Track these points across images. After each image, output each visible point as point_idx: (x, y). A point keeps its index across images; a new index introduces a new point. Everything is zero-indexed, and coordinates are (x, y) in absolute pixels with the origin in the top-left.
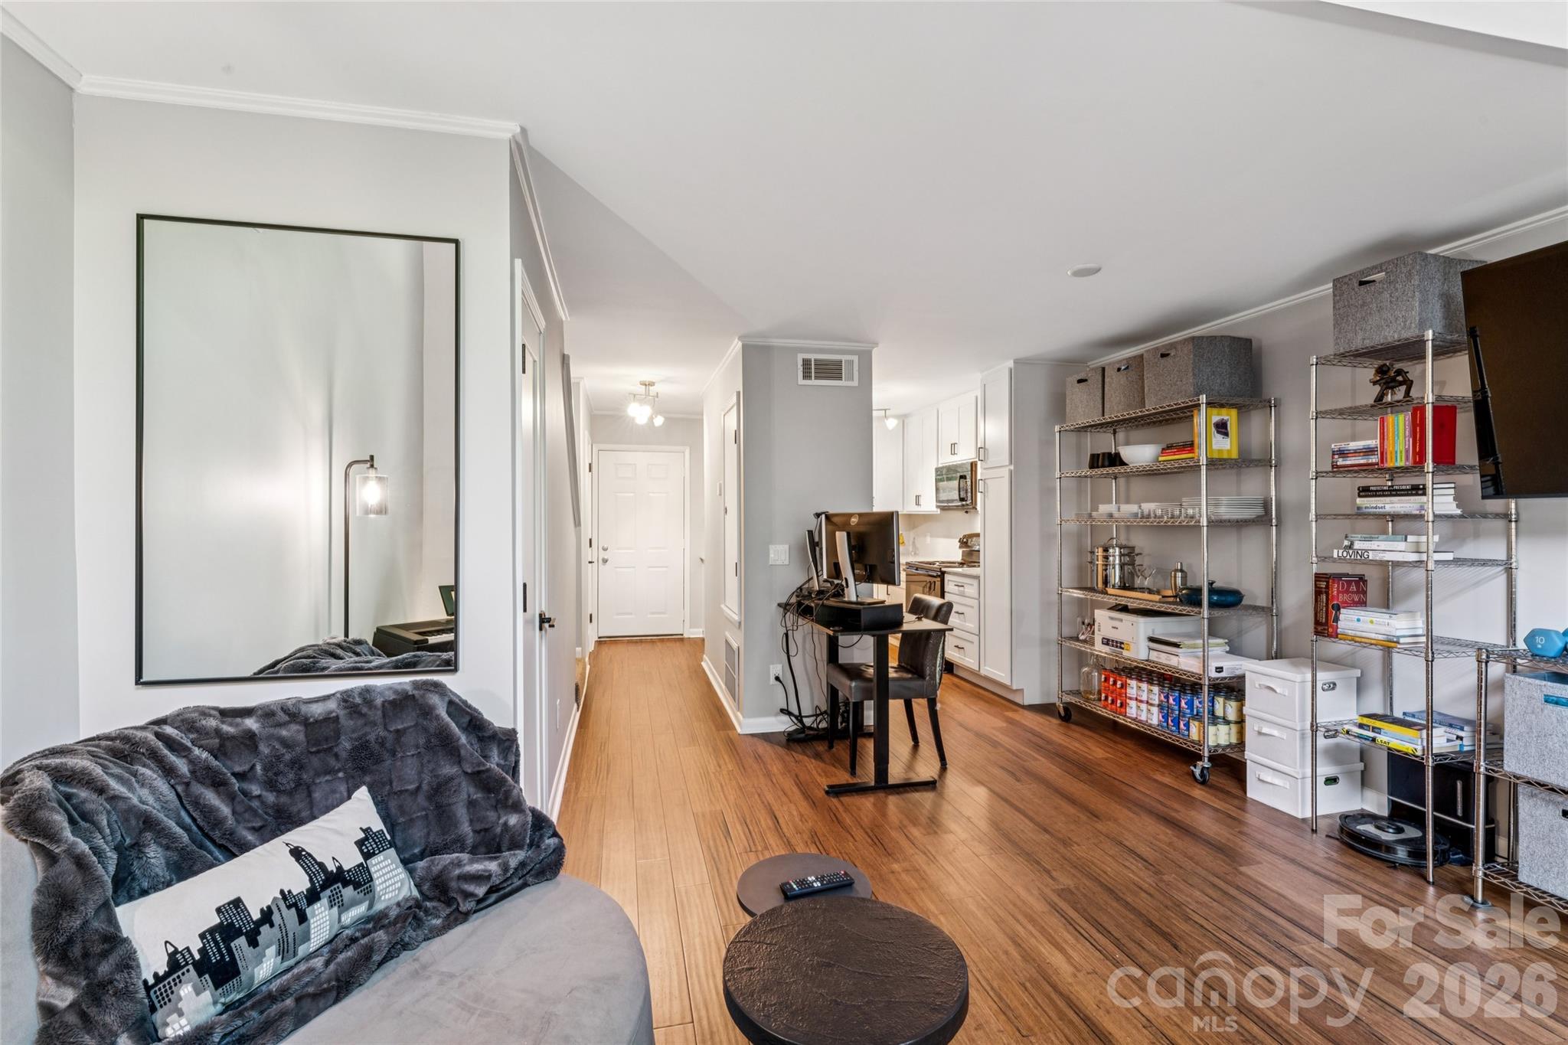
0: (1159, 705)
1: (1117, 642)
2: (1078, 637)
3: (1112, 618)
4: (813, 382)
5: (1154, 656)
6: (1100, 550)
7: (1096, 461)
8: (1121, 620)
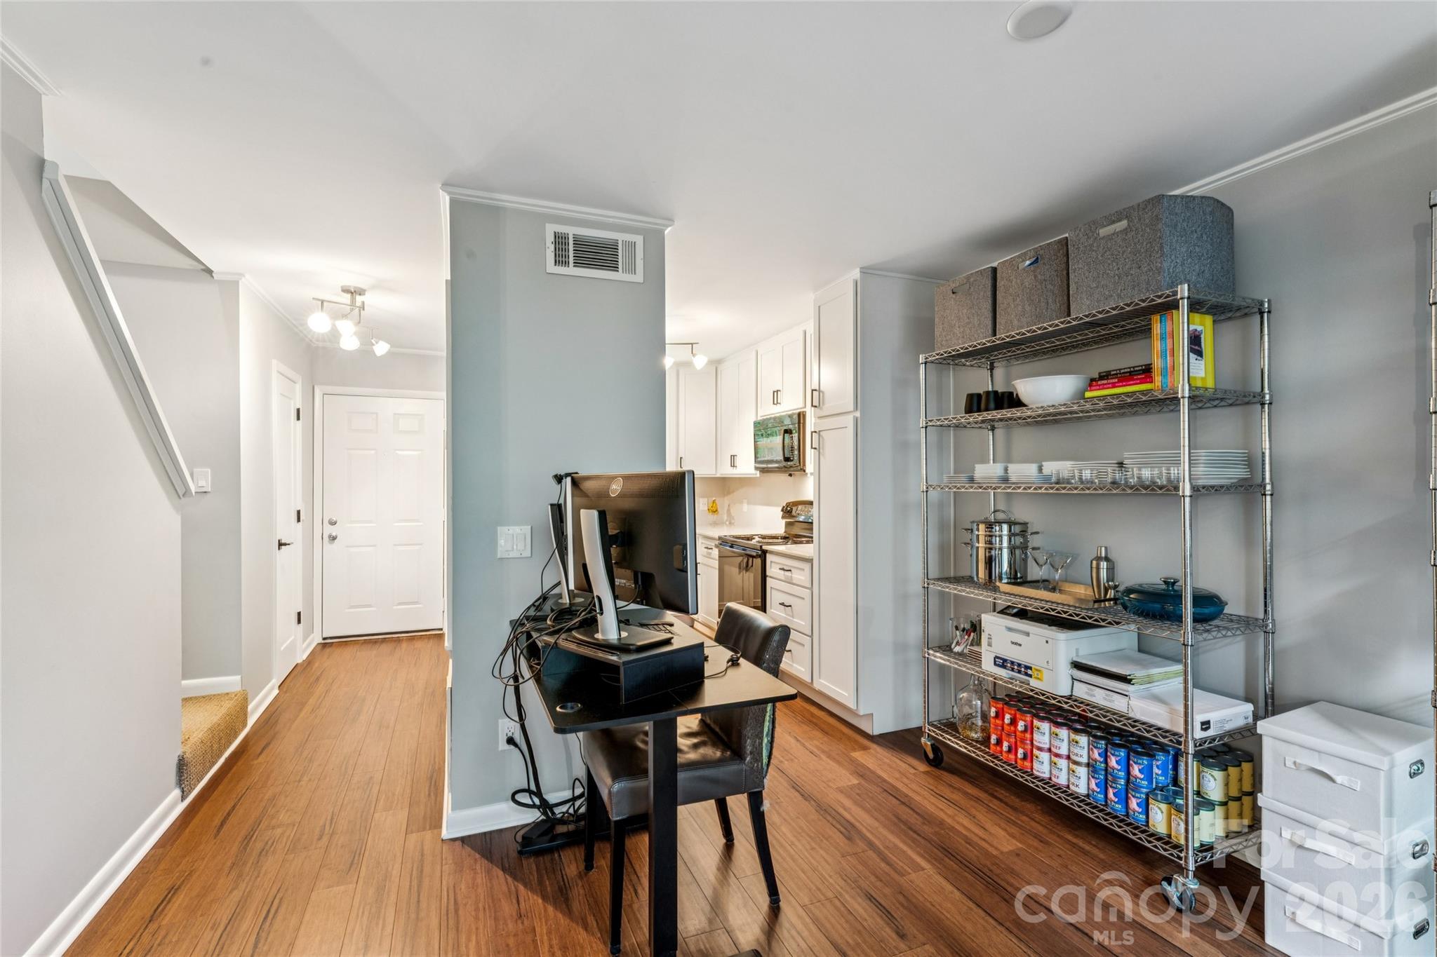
0: (1088, 765)
1: (1019, 665)
2: (949, 646)
3: (1010, 629)
4: (571, 270)
5: (1081, 691)
6: (982, 527)
7: (975, 403)
8: (1028, 634)
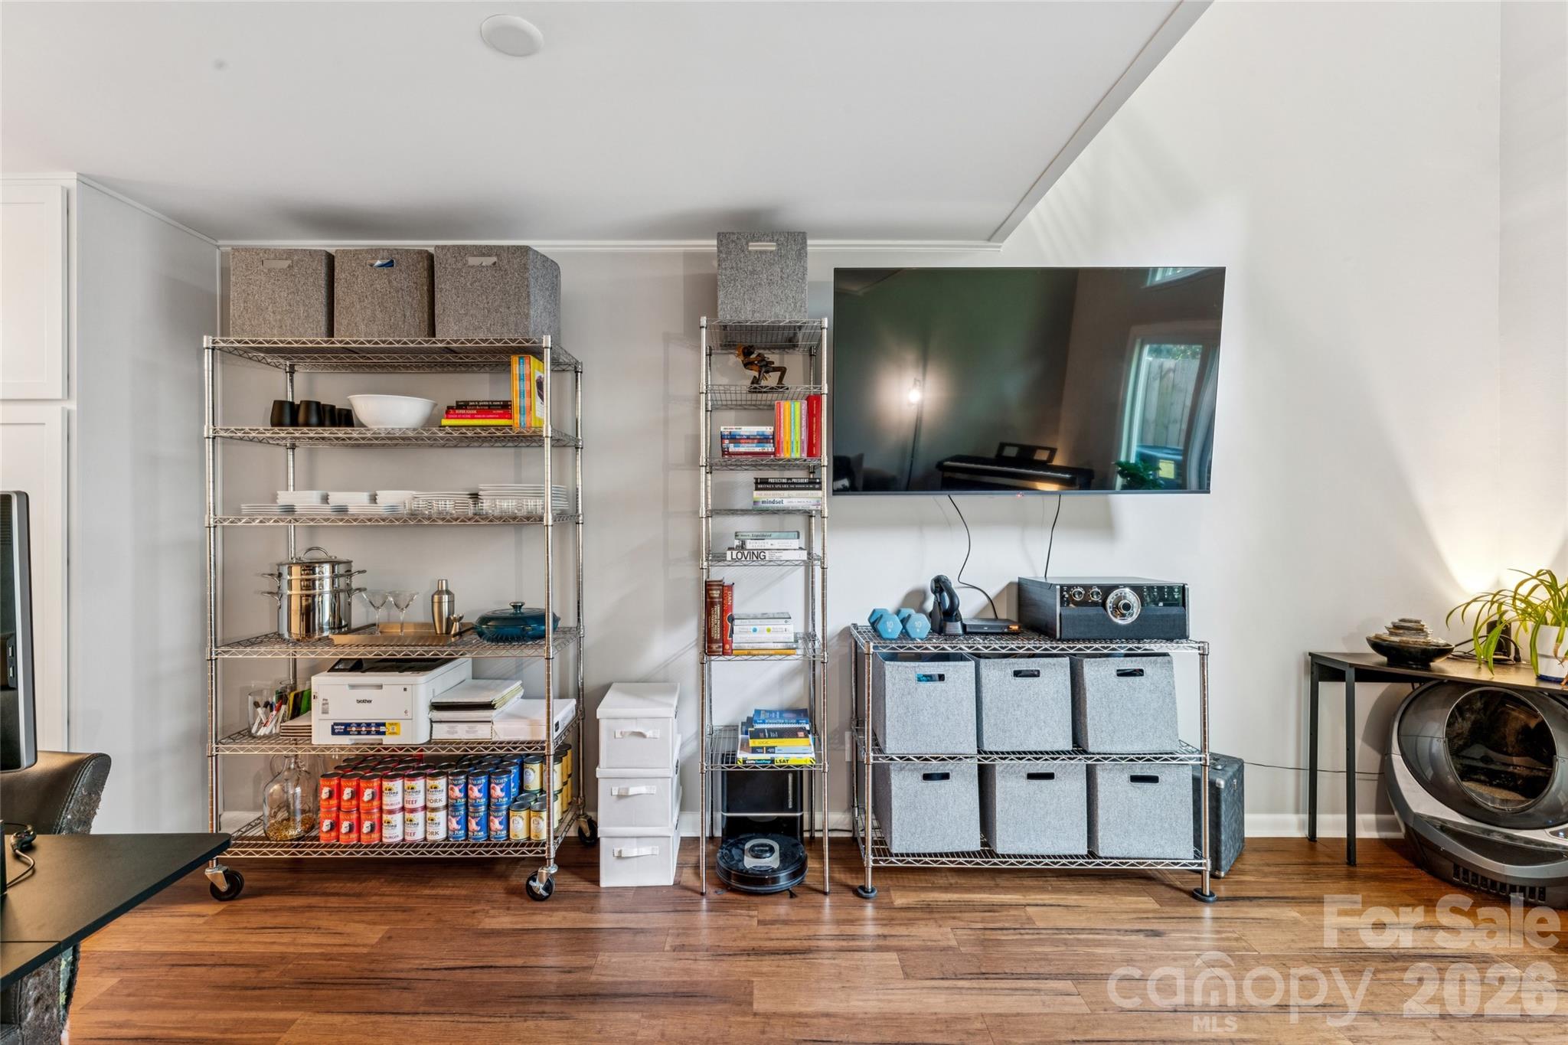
0: (447, 807)
1: (368, 725)
2: (249, 730)
3: (353, 687)
5: (442, 732)
6: (296, 570)
7: (286, 414)
8: (380, 687)
